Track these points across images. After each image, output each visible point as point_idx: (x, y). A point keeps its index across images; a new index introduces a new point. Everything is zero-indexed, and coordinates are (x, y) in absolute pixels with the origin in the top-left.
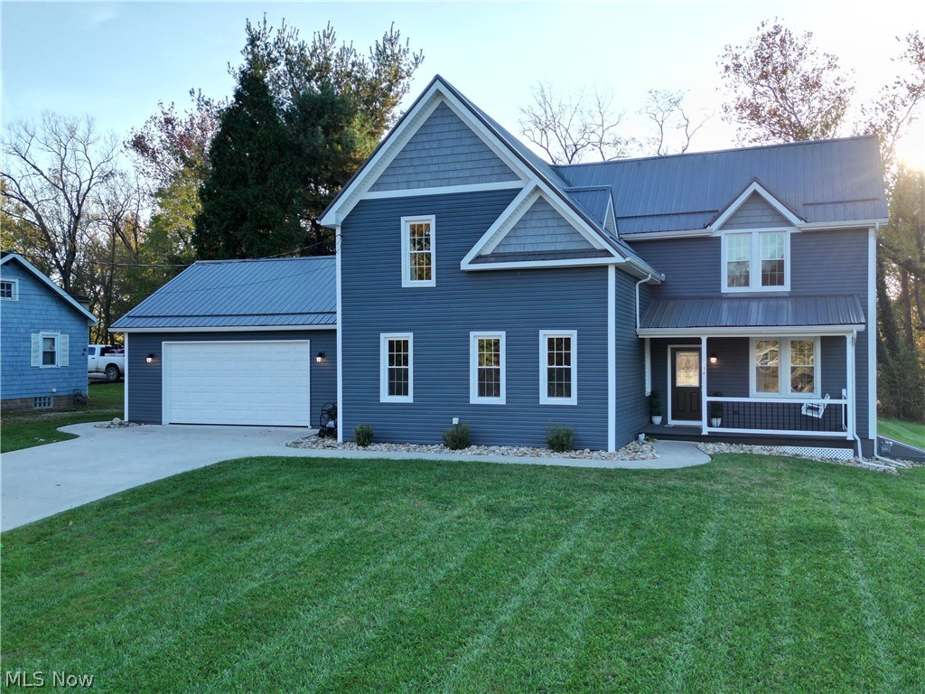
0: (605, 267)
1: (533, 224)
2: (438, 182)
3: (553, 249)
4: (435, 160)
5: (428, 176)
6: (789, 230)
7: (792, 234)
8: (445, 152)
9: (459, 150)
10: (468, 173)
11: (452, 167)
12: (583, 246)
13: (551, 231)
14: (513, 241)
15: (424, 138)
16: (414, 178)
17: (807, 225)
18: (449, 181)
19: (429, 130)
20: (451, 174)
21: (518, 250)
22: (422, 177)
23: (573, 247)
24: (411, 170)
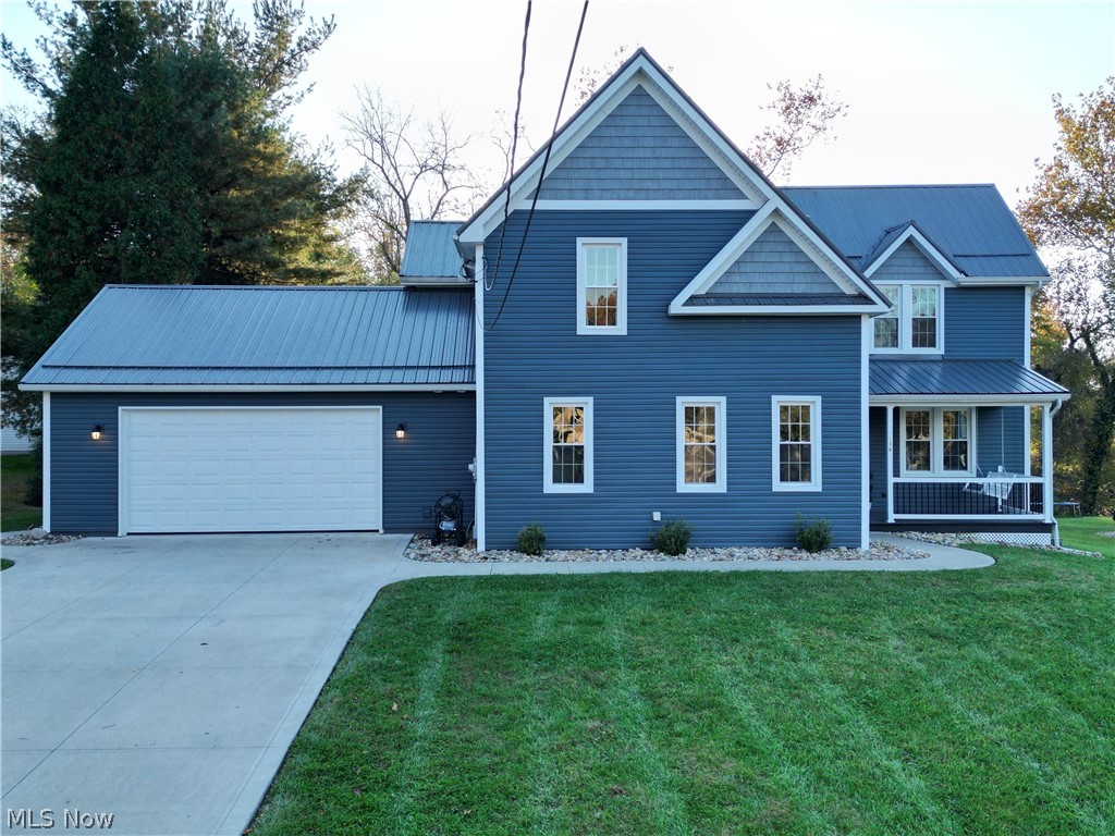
0: (857, 318)
1: (763, 257)
2: (631, 194)
3: (789, 291)
4: (628, 164)
5: (617, 185)
6: (944, 284)
7: (946, 289)
8: (641, 153)
9: (664, 153)
10: (674, 185)
11: (651, 174)
12: (829, 290)
13: (787, 268)
14: (737, 278)
15: (612, 132)
16: (594, 184)
17: (968, 279)
18: (648, 194)
19: (619, 122)
20: (648, 184)
21: (742, 289)
22: (607, 185)
23: (816, 290)
24: (592, 174)
